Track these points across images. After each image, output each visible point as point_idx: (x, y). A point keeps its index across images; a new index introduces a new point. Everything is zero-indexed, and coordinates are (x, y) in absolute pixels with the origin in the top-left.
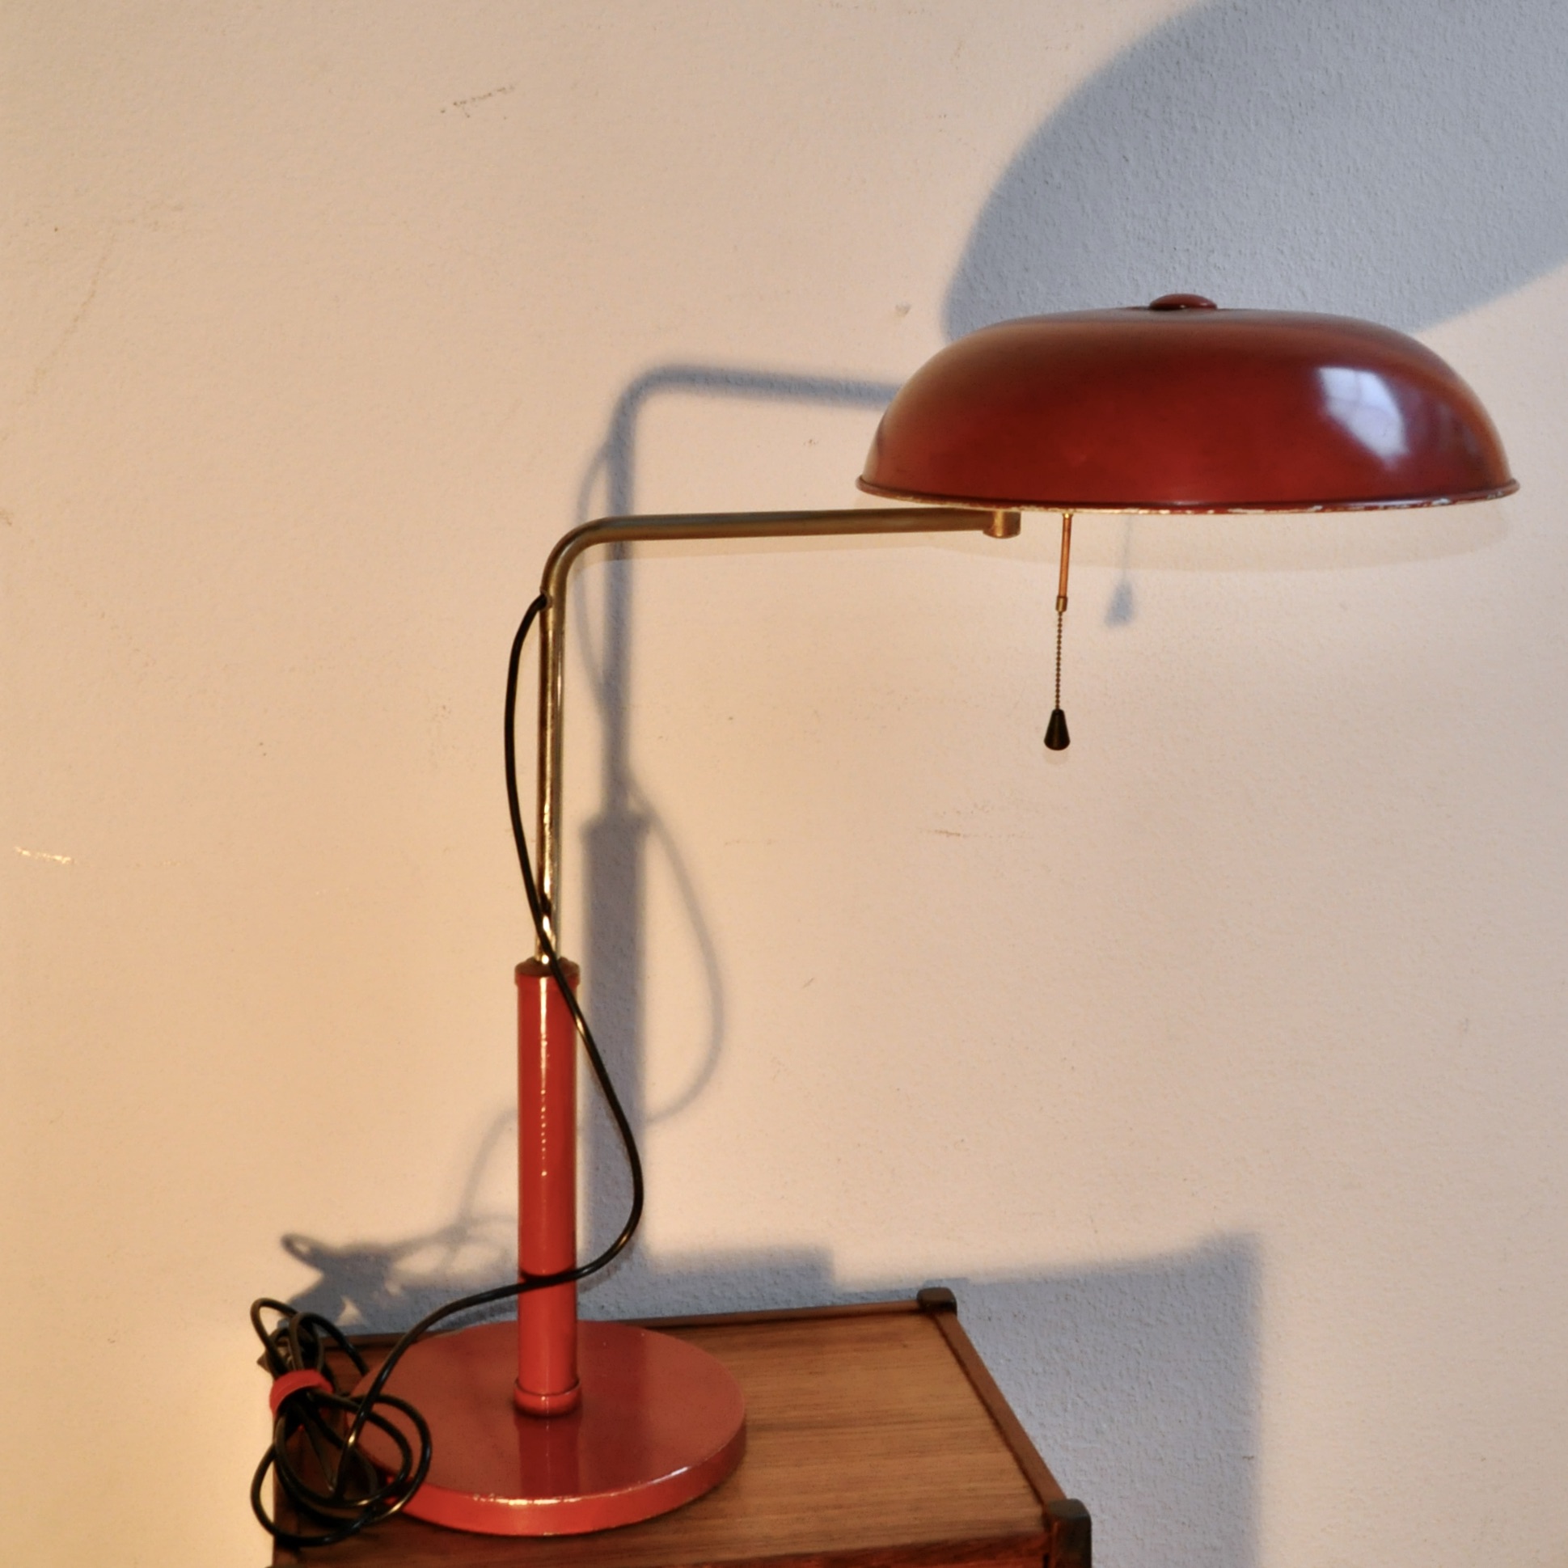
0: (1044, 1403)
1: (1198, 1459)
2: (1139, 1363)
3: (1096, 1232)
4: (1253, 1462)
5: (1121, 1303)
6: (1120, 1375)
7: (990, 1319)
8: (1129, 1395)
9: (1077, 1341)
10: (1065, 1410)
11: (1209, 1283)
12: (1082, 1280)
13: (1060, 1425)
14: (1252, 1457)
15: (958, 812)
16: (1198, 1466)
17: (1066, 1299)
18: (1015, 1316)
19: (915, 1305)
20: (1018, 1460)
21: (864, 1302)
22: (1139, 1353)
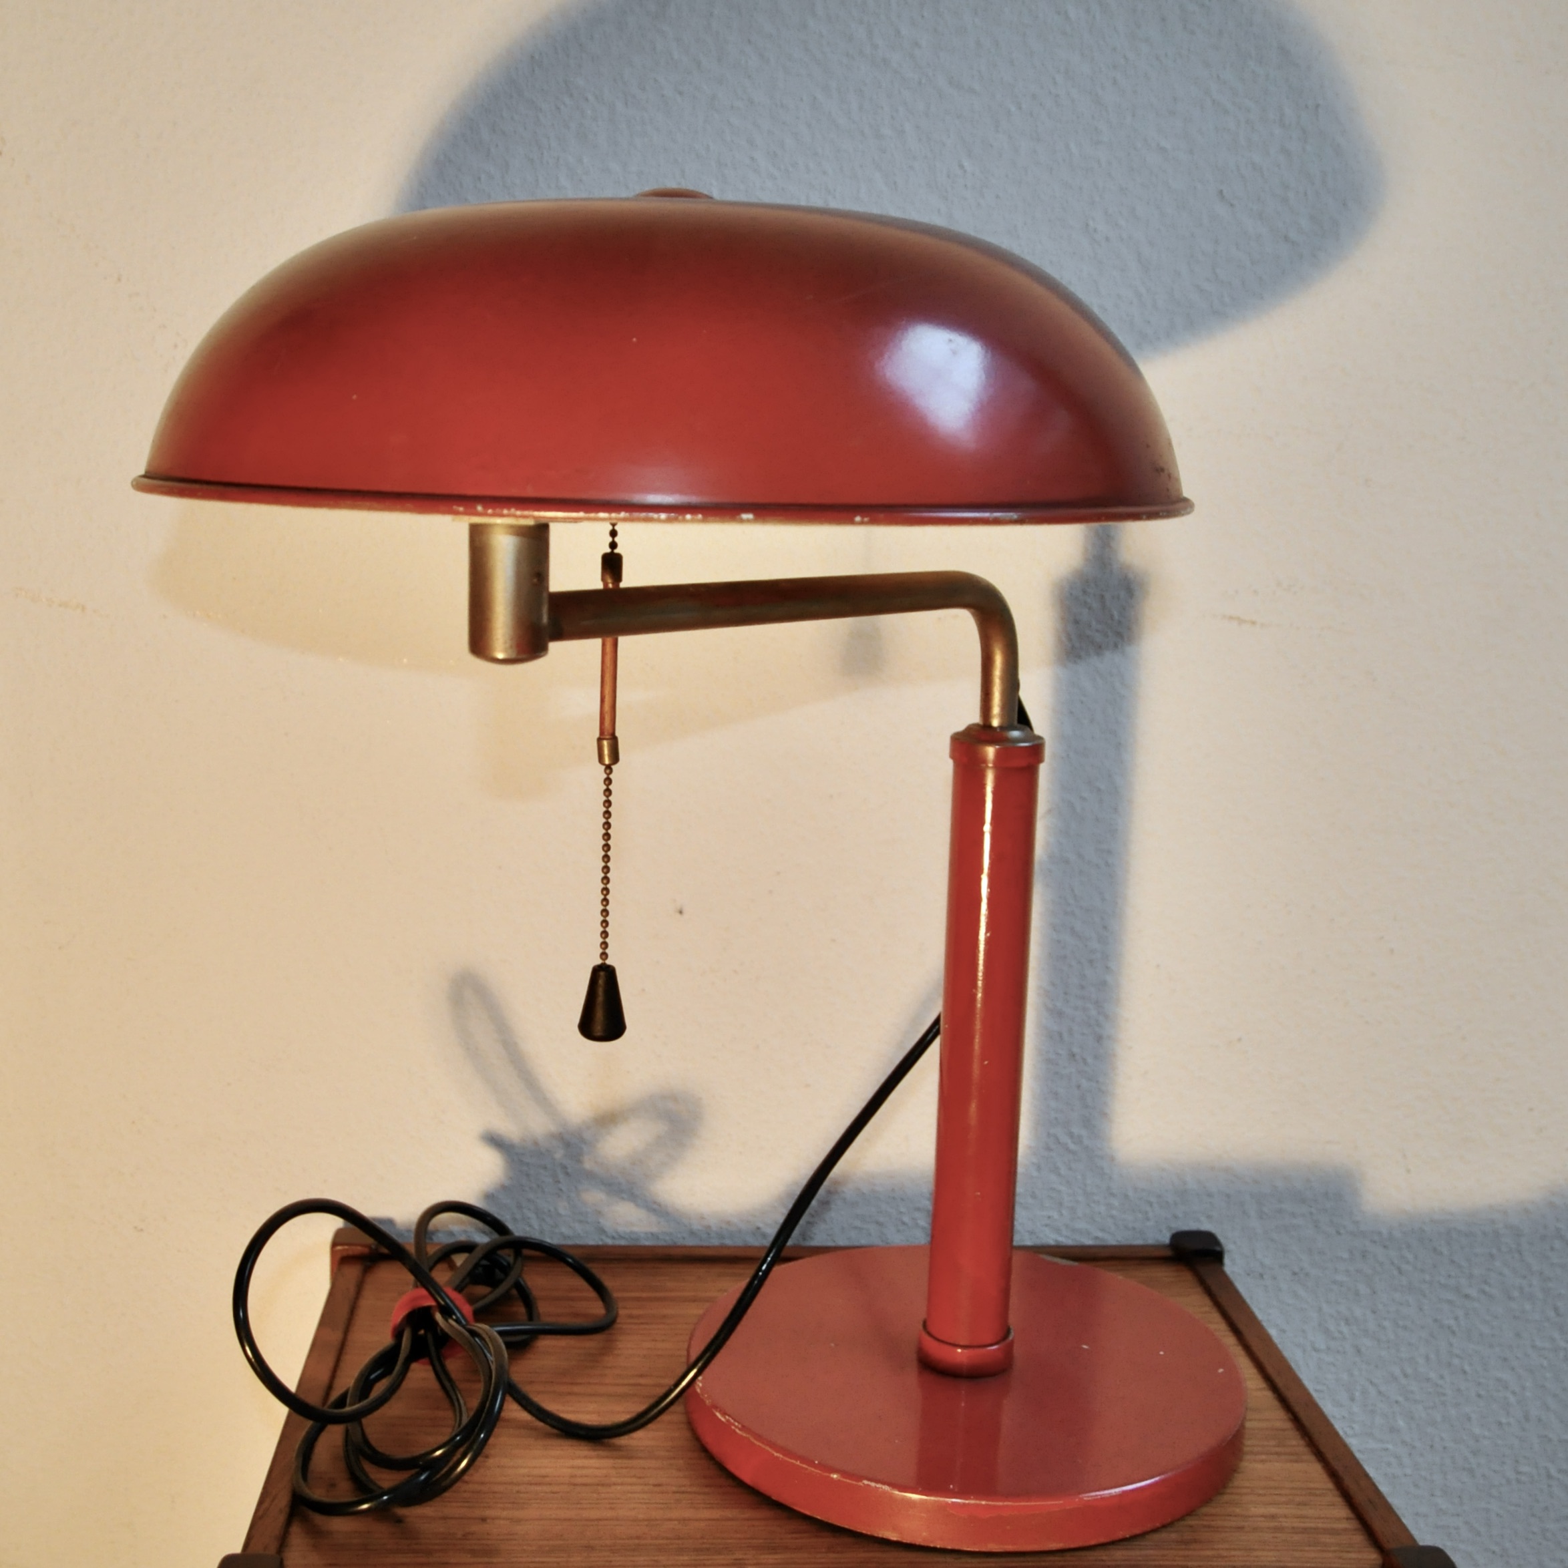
2: (1451, 1345)
3: (1408, 1171)
5: (1435, 1266)
6: (1427, 1358)
7: (1261, 1276)
8: (1437, 1385)
9: (1374, 1312)
10: (1352, 1399)
11: (1552, 1249)
15: (1255, 592)
16: (1519, 1482)
17: (1364, 1256)
19: (1169, 1253)
20: (1333, 1475)
22: (1453, 1333)
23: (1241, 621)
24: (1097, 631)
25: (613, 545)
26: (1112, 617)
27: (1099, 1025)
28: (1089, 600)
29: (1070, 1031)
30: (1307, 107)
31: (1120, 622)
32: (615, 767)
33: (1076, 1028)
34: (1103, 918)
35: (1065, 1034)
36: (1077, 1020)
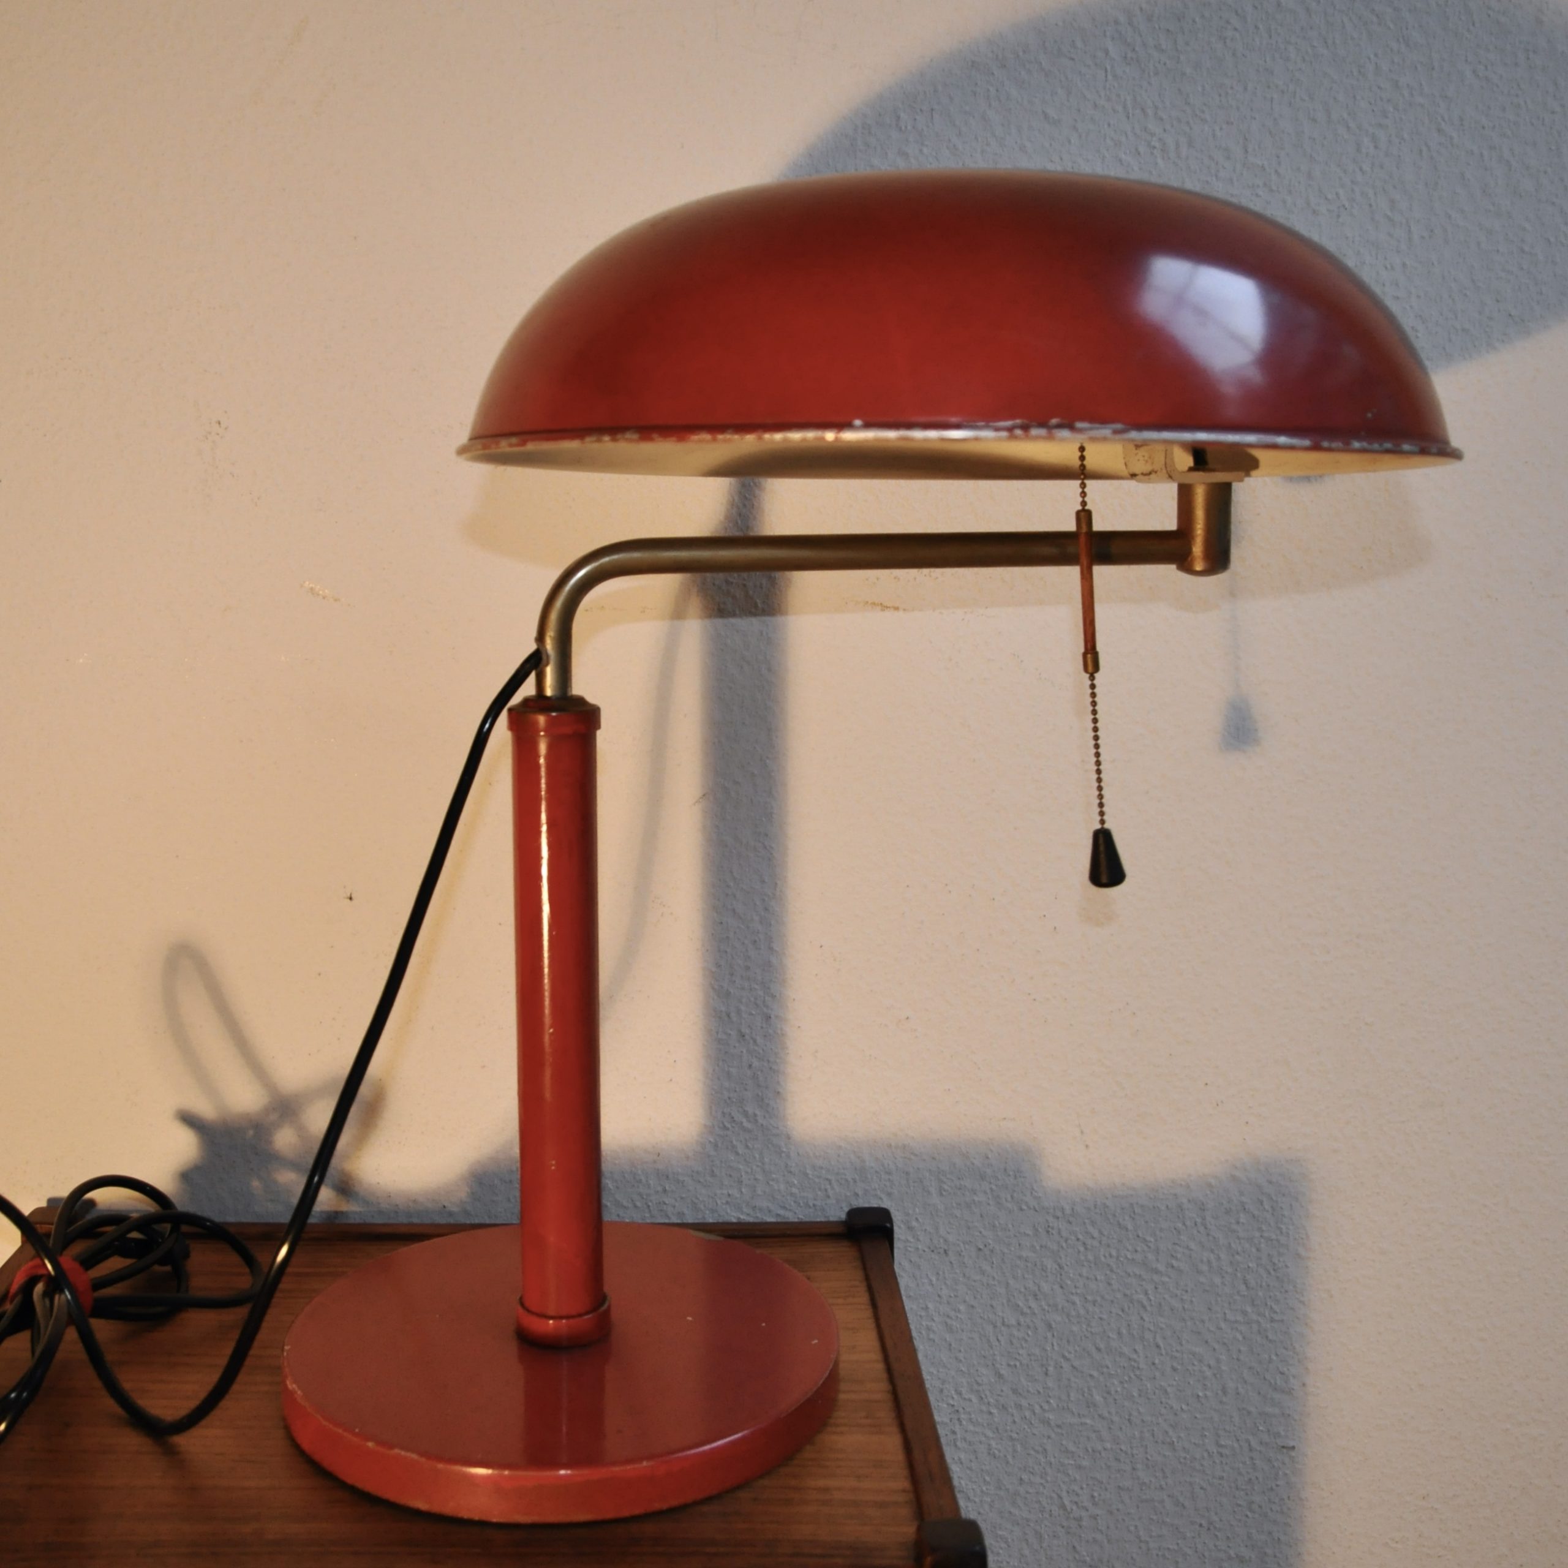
0: (1018, 1364)
1: (1221, 1446)
2: (1142, 1319)
3: (1087, 1147)
4: (1293, 1454)
5: (1121, 1241)
6: (1119, 1333)
8: (1131, 1359)
9: (1062, 1287)
11: (1238, 1222)
12: (1068, 1211)
13: (1039, 1392)
14: (1293, 1448)
16: (1221, 1455)
17: (1048, 1232)
18: (980, 1249)
19: (842, 1230)
21: (779, 1220)
22: (1144, 1307)
23: (883, 607)
25: (1084, 503)
27: (767, 1007)
29: (739, 1012)
30: (922, 111)
32: (1096, 675)
33: (743, 1008)
34: (764, 900)
35: (733, 1015)
36: (744, 1000)
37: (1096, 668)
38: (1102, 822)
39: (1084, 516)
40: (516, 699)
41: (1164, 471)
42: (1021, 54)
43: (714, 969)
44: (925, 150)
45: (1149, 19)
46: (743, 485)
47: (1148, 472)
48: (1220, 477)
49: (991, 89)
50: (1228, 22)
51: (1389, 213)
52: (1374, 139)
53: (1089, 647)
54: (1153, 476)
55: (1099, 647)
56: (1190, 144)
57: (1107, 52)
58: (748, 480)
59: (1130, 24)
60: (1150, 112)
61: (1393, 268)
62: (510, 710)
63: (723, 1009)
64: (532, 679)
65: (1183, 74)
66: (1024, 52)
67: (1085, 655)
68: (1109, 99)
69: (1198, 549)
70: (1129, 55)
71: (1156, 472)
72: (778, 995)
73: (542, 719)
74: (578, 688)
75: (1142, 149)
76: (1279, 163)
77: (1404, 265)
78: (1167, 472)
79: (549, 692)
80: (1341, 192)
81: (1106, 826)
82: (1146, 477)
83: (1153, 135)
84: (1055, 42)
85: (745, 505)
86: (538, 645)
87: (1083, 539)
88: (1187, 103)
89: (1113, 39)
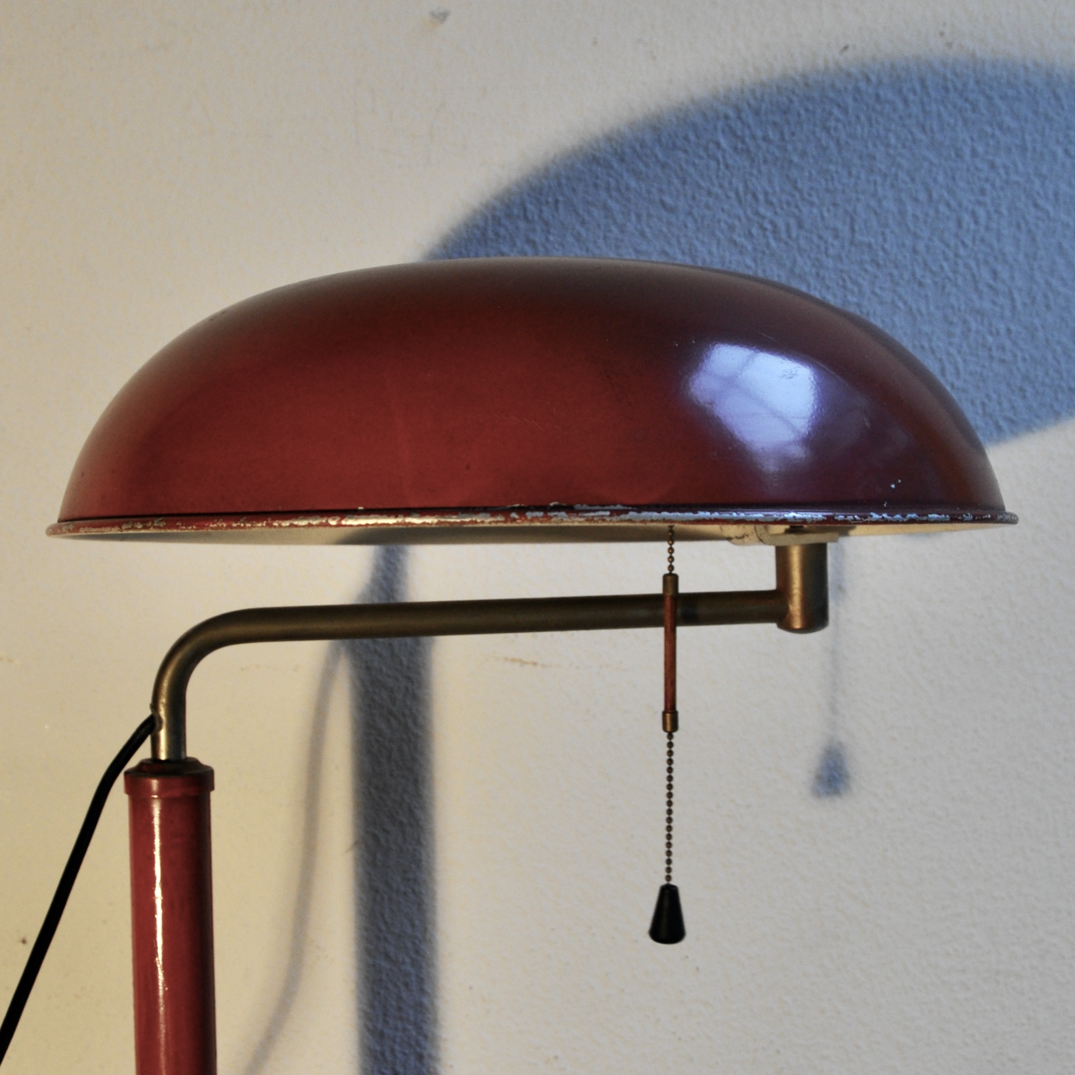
23: (523, 663)
24: (389, 676)
25: (671, 568)
26: (401, 664)
27: (419, 1045)
28: (379, 649)
29: (393, 1051)
30: (547, 202)
31: (408, 668)
32: (675, 734)
33: (397, 1047)
34: (414, 943)
35: (388, 1054)
36: (398, 1040)
37: (675, 727)
38: (668, 878)
39: (671, 579)
40: (133, 763)
41: (755, 535)
42: (638, 148)
43: (368, 1010)
44: (551, 238)
45: (757, 113)
46: (388, 551)
47: (741, 536)
48: (813, 538)
49: (611, 180)
50: (830, 114)
51: (991, 282)
52: (974, 215)
53: (669, 706)
54: (746, 539)
55: (679, 707)
56: (800, 226)
57: (718, 144)
58: (392, 547)
59: (739, 118)
60: (761, 197)
61: (998, 333)
62: (126, 773)
63: (378, 1048)
64: (148, 742)
65: (791, 162)
66: (642, 146)
67: (664, 713)
68: (721, 186)
69: (795, 606)
70: (740, 145)
71: (748, 536)
72: (430, 1035)
73: (155, 783)
74: (193, 750)
75: (754, 231)
76: (885, 240)
77: (1009, 331)
78: (758, 536)
79: (163, 756)
80: (945, 265)
81: (672, 883)
82: (740, 541)
83: (763, 217)
84: (669, 135)
85: (389, 569)
86: (152, 711)
87: (668, 602)
88: (796, 188)
89: (723, 132)
